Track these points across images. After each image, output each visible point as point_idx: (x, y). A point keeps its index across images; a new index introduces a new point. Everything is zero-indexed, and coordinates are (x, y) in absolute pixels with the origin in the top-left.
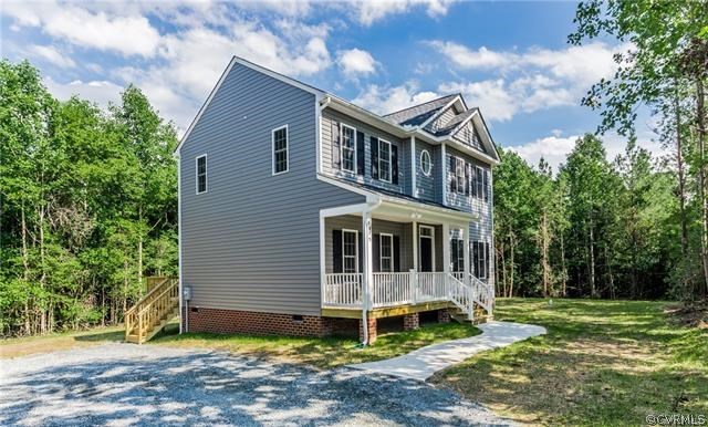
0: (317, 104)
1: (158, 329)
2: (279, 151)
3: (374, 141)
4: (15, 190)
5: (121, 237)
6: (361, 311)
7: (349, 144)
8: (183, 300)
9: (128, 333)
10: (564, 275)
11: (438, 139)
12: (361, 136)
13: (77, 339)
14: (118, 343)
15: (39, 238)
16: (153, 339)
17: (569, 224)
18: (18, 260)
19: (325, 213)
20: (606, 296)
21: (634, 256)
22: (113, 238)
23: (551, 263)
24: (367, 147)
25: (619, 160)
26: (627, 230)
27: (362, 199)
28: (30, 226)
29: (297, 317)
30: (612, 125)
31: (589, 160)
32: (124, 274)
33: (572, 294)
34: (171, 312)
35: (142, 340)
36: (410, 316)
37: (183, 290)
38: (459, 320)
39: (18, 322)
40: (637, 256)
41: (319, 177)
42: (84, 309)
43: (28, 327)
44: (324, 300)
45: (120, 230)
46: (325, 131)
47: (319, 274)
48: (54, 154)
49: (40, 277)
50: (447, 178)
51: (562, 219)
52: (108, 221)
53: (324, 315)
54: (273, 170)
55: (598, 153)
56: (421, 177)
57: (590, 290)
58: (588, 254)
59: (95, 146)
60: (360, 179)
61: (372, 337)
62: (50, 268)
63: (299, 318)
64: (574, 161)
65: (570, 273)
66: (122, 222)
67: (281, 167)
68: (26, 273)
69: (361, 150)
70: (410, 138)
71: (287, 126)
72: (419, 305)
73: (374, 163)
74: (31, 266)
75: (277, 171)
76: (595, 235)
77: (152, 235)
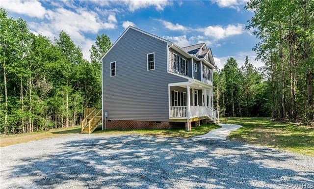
0: (167, 46)
1: (95, 128)
2: (150, 62)
3: (181, 59)
4: (20, 72)
5: (62, 93)
6: (187, 120)
7: (176, 60)
8: (104, 117)
9: (82, 130)
10: (224, 109)
11: (200, 59)
12: (178, 57)
13: (53, 133)
14: (78, 134)
15: (29, 92)
16: (93, 132)
17: (226, 90)
18: (19, 102)
19: (170, 85)
20: (238, 116)
21: (248, 102)
22: (59, 93)
23: (219, 104)
24: (180, 61)
25: (243, 68)
26: (246, 92)
27: (187, 80)
28: (25, 87)
29: (158, 122)
30: (260, 57)
31: (231, 67)
32: (63, 107)
33: (227, 116)
34: (99, 122)
35: (90, 132)
36: (198, 121)
37: (104, 113)
38: (210, 123)
39: (20, 127)
40: (249, 102)
41: (168, 72)
42: (46, 122)
43: (23, 129)
44: (170, 116)
45: (61, 90)
46: (170, 56)
47: (168, 107)
48: (37, 58)
49: (29, 108)
50: (202, 73)
51: (223, 88)
52: (57, 86)
53: (170, 121)
54: (148, 69)
55: (235, 65)
56: (194, 72)
57: (232, 114)
58: (232, 101)
59: (52, 55)
60: (178, 73)
61: (190, 128)
62: (34, 105)
63: (160, 122)
64: (226, 67)
65: (226, 108)
66: (62, 87)
67: (151, 67)
68: (23, 107)
69: (178, 62)
70: (191, 59)
71: (154, 53)
72: (200, 118)
73: (182, 67)
74: (26, 104)
75: (149, 69)
76: (234, 95)
77: (74, 92)
